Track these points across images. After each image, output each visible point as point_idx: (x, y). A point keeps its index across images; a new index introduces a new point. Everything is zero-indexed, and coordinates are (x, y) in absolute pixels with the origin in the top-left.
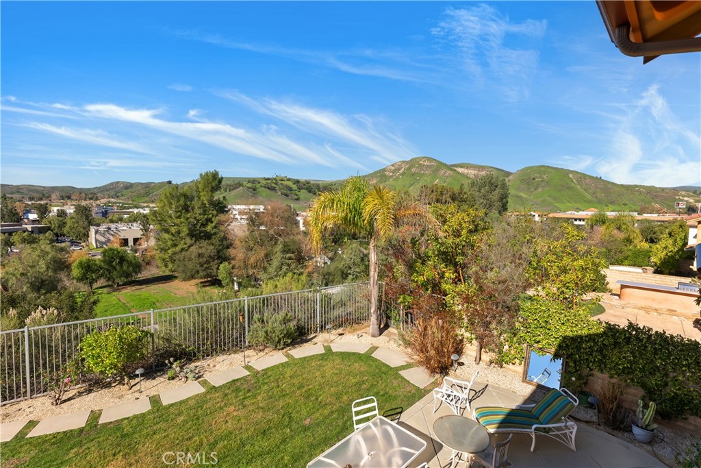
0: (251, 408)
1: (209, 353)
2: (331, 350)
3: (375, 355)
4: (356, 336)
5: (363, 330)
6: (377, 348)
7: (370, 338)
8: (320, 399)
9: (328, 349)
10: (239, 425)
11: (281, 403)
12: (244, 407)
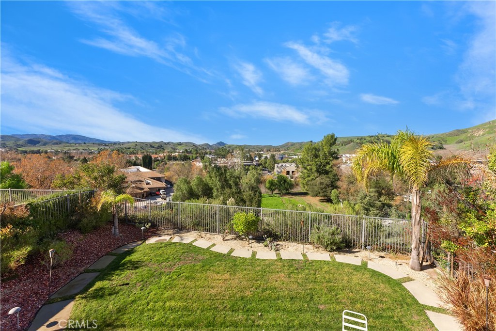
0: (293, 280)
1: (288, 239)
2: (366, 265)
3: (406, 285)
4: (395, 263)
5: (405, 261)
6: (411, 280)
7: (409, 269)
8: (338, 296)
9: (364, 265)
10: (282, 286)
11: (311, 286)
12: (289, 277)
